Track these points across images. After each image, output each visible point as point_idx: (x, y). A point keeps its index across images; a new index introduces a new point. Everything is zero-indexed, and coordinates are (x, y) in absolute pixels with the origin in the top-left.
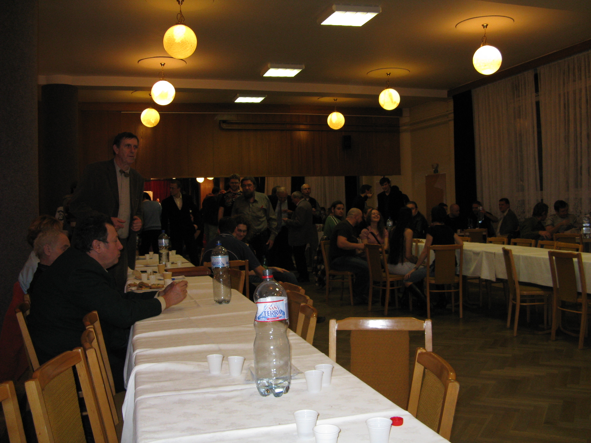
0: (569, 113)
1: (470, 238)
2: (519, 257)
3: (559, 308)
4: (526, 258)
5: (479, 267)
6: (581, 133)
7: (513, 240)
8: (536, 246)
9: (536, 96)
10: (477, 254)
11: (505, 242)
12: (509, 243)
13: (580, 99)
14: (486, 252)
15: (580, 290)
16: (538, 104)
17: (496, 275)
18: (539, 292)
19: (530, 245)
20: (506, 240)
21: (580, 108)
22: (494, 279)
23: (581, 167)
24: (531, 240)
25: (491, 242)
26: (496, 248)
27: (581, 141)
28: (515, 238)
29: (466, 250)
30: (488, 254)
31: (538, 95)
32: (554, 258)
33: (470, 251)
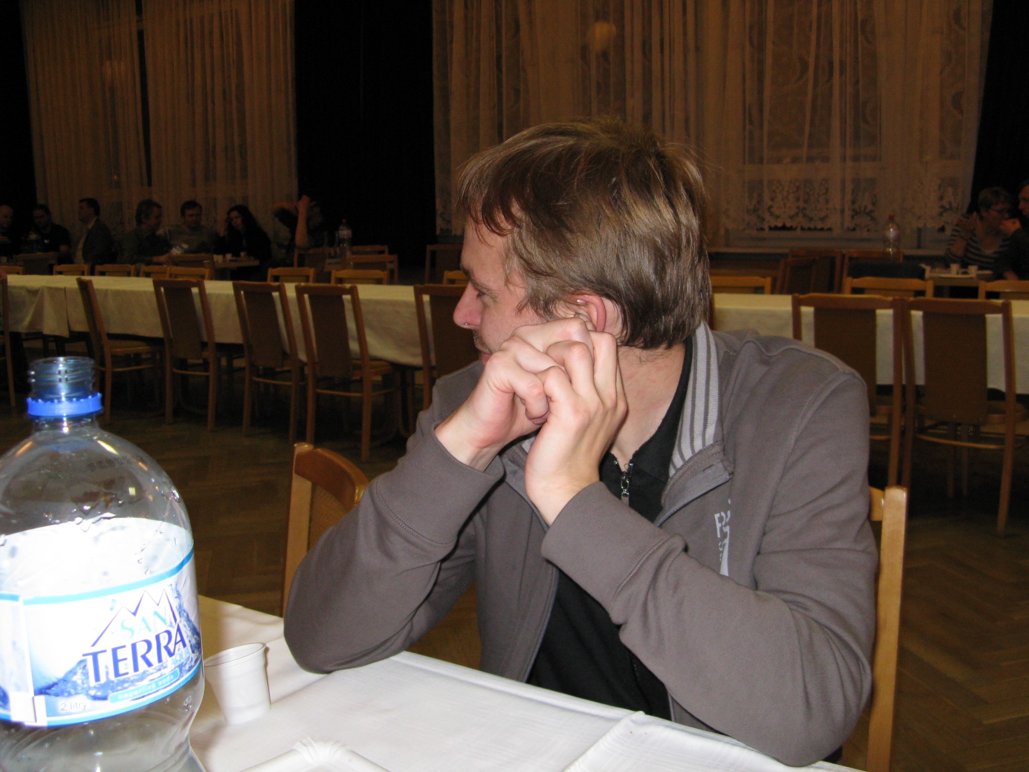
0: (193, 54)
1: (22, 268)
2: (105, 293)
3: (175, 370)
4: (117, 293)
5: (39, 315)
6: (213, 89)
7: (98, 268)
8: (137, 275)
9: (138, 21)
10: (34, 292)
11: (86, 273)
12: (92, 273)
13: (211, 33)
14: (50, 289)
15: (205, 339)
16: (141, 34)
17: (69, 327)
18: (142, 348)
19: (129, 274)
20: (86, 267)
21: (212, 47)
22: (66, 334)
23: (214, 147)
24: (129, 266)
25: (61, 273)
26: (68, 282)
27: (213, 103)
28: (101, 263)
29: (14, 287)
30: (54, 291)
31: (142, 20)
32: (162, 289)
33: (22, 288)
